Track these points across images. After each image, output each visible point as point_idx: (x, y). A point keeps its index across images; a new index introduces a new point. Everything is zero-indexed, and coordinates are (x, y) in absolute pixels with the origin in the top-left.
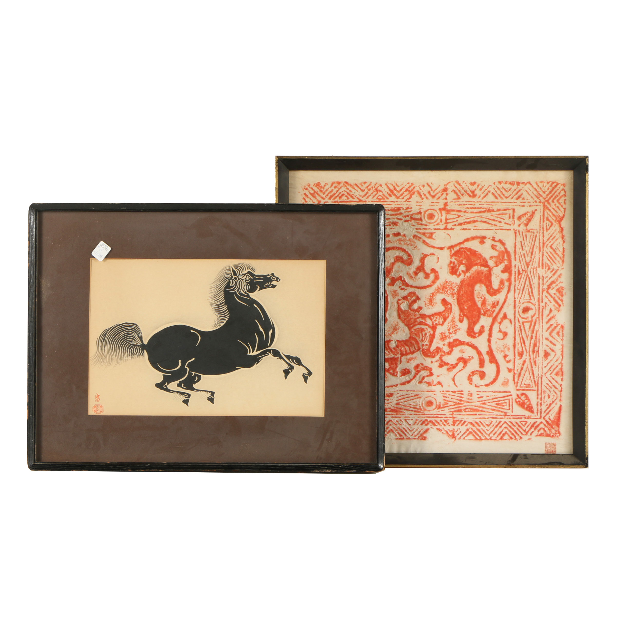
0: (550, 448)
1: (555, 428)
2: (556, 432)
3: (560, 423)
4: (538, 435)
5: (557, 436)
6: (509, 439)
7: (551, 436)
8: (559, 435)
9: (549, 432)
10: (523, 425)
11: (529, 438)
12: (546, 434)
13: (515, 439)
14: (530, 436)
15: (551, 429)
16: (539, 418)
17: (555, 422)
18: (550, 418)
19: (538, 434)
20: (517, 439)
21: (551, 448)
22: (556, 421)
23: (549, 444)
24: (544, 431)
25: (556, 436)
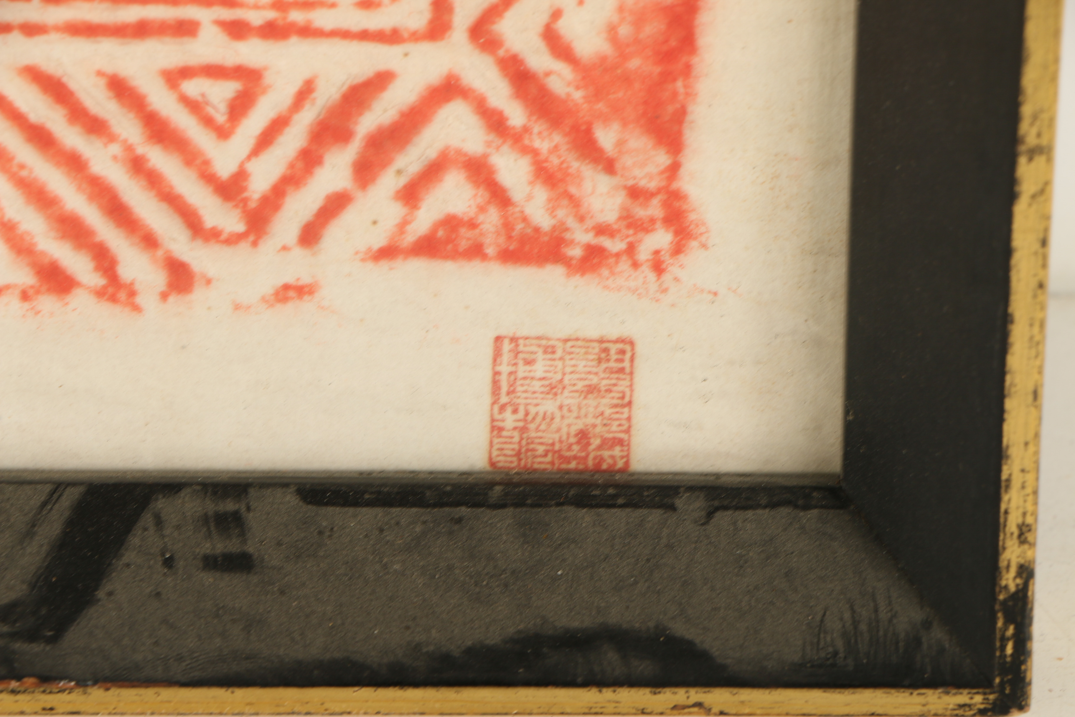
0: (549, 406)
1: (627, 161)
2: (641, 212)
3: (690, 94)
4: (410, 238)
5: (644, 253)
6: (25, 296)
7: (576, 252)
8: (678, 250)
9: (552, 211)
10: (208, 122)
11: (289, 279)
12: (507, 226)
13: (100, 293)
14: (298, 253)
15: (575, 165)
16: (416, 37)
17: (627, 79)
18: (564, 27)
19: (403, 225)
20: (132, 293)
21: (567, 399)
22: (634, 63)
23: (549, 350)
24: (482, 195)
25: (631, 249)
